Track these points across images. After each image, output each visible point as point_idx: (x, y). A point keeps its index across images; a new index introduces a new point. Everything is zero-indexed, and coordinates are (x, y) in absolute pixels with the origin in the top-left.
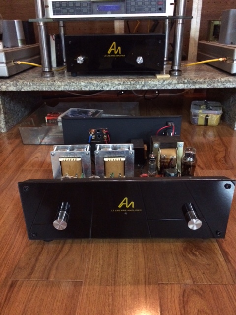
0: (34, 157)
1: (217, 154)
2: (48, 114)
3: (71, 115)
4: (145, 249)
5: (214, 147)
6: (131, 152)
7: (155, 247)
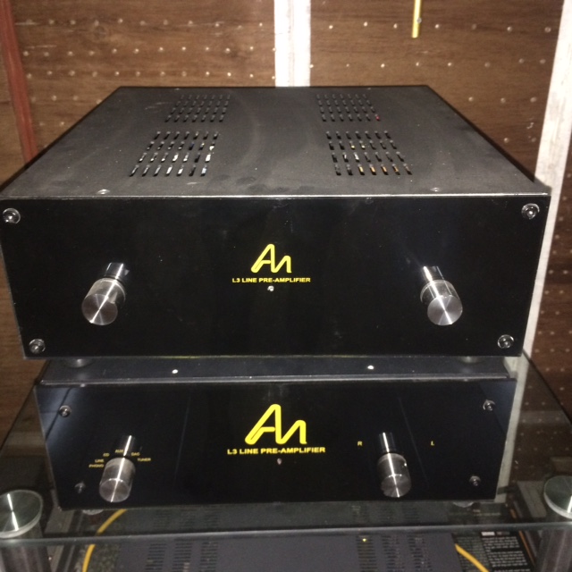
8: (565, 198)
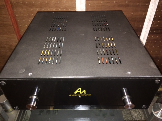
8: (157, 11)
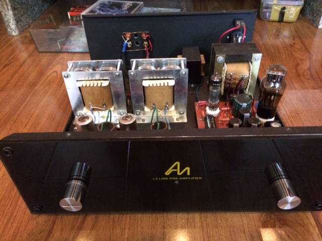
0: (51, 72)
1: (298, 65)
2: (71, 9)
3: (99, 10)
4: (205, 225)
5: (294, 53)
6: (184, 72)
7: (219, 221)
